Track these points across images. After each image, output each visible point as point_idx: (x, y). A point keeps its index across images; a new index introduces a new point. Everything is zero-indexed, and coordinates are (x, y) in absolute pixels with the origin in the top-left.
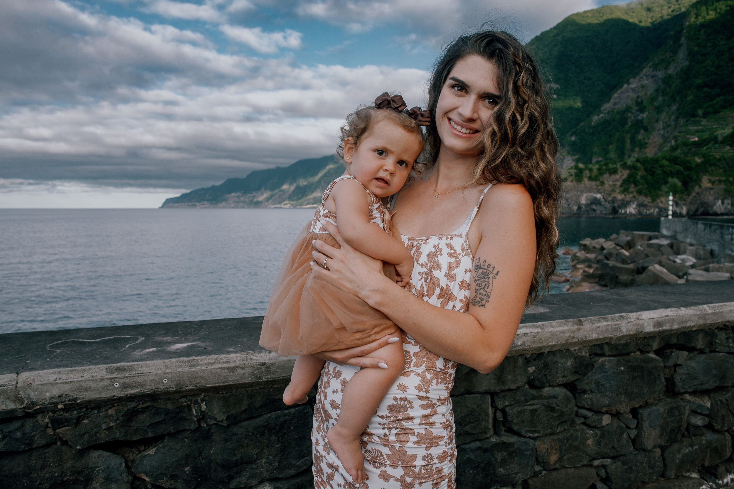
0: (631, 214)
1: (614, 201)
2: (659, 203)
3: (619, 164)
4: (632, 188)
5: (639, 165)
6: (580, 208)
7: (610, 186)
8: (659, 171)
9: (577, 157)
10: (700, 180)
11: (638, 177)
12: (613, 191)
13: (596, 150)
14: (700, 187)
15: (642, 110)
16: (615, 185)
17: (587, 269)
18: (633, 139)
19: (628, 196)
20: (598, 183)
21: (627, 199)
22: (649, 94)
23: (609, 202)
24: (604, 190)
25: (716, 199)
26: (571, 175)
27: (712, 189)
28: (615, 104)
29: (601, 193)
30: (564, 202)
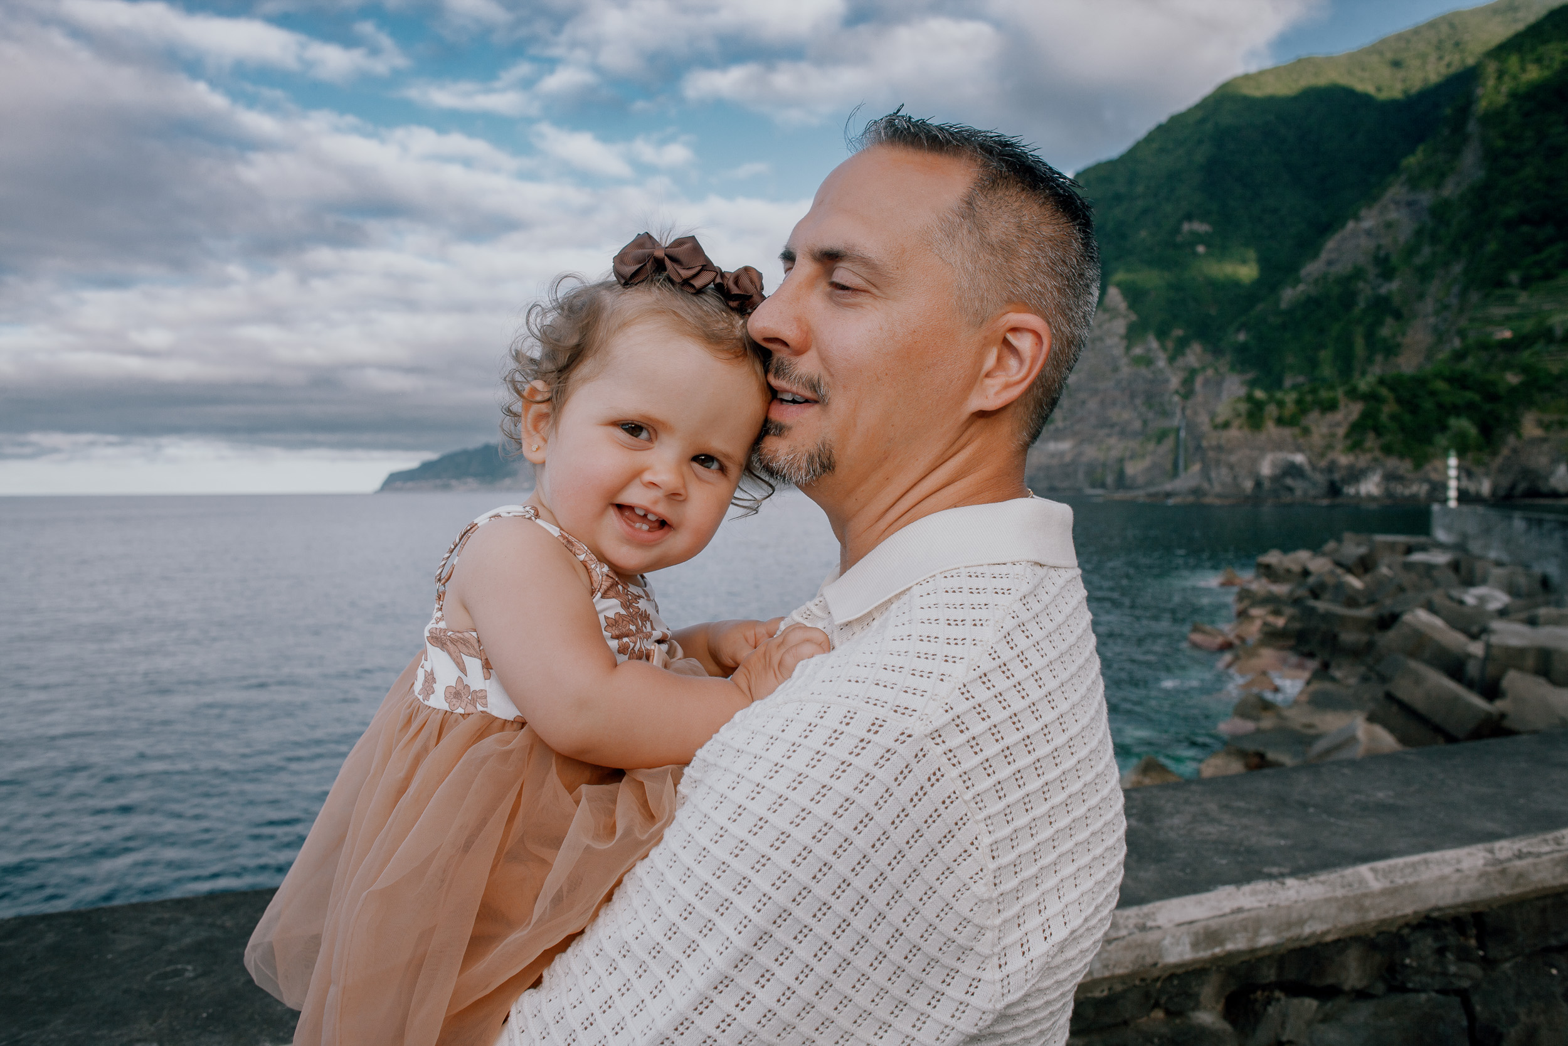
0: (1370, 498)
1: (1332, 467)
2: (1429, 471)
3: (1340, 390)
4: (1371, 440)
5: (1384, 392)
6: (1258, 484)
7: (1323, 436)
8: (1428, 404)
9: (1250, 376)
10: (1519, 422)
11: (1384, 418)
12: (1330, 447)
13: (1290, 360)
14: (1519, 436)
15: (1387, 273)
16: (1333, 435)
17: (1271, 619)
18: (1370, 337)
19: (1361, 458)
20: (1296, 431)
21: (1359, 465)
22: (1402, 239)
23: (1322, 471)
24: (1311, 445)
25: (1555, 461)
26: (1239, 415)
27: (1544, 440)
28: (1330, 263)
29: (1303, 452)
30: (1224, 471)
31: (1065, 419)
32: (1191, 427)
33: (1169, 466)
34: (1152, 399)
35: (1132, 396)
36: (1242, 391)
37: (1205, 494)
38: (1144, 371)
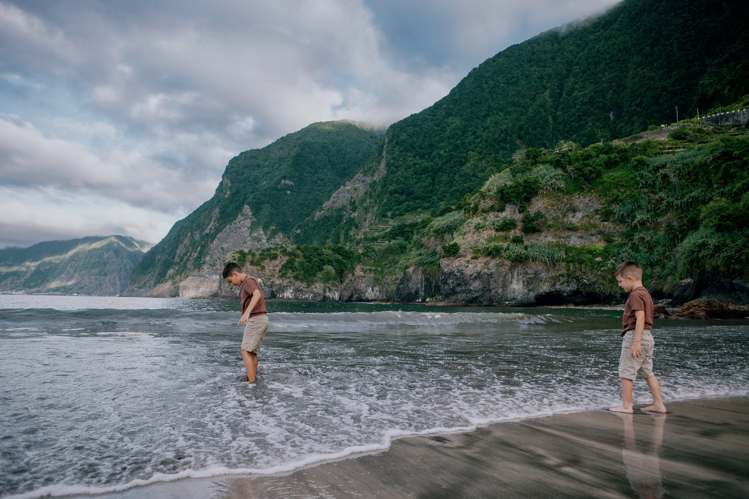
0: (288, 298)
1: (272, 285)
2: (313, 288)
3: (280, 250)
4: (290, 273)
5: (299, 252)
7: (270, 271)
8: (316, 259)
10: (354, 269)
11: (296, 264)
12: (273, 276)
14: (353, 275)
16: (275, 270)
19: (285, 281)
20: (259, 267)
21: (284, 284)
22: (360, 195)
23: (268, 286)
24: (264, 275)
25: (368, 286)
27: (363, 277)
29: (261, 278)
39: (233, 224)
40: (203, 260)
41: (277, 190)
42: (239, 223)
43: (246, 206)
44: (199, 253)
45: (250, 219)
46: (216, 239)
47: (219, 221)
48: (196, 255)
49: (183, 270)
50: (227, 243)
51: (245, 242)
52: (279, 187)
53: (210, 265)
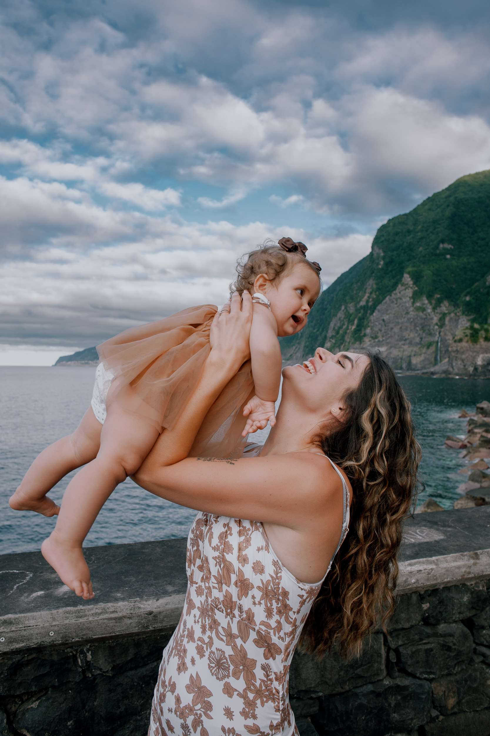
9: (472, 317)
17: (484, 434)
30: (459, 362)
31: (383, 336)
32: (443, 341)
33: (433, 360)
34: (424, 327)
35: (415, 326)
36: (468, 324)
37: (450, 374)
38: (421, 314)
39: (393, 295)
40: (363, 333)
41: (436, 255)
42: (400, 293)
43: (406, 276)
44: (358, 326)
45: (411, 288)
46: (376, 311)
47: (376, 292)
48: (354, 327)
49: (342, 344)
50: (387, 314)
51: (407, 313)
52: (438, 252)
53: (372, 337)
